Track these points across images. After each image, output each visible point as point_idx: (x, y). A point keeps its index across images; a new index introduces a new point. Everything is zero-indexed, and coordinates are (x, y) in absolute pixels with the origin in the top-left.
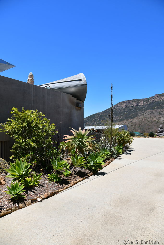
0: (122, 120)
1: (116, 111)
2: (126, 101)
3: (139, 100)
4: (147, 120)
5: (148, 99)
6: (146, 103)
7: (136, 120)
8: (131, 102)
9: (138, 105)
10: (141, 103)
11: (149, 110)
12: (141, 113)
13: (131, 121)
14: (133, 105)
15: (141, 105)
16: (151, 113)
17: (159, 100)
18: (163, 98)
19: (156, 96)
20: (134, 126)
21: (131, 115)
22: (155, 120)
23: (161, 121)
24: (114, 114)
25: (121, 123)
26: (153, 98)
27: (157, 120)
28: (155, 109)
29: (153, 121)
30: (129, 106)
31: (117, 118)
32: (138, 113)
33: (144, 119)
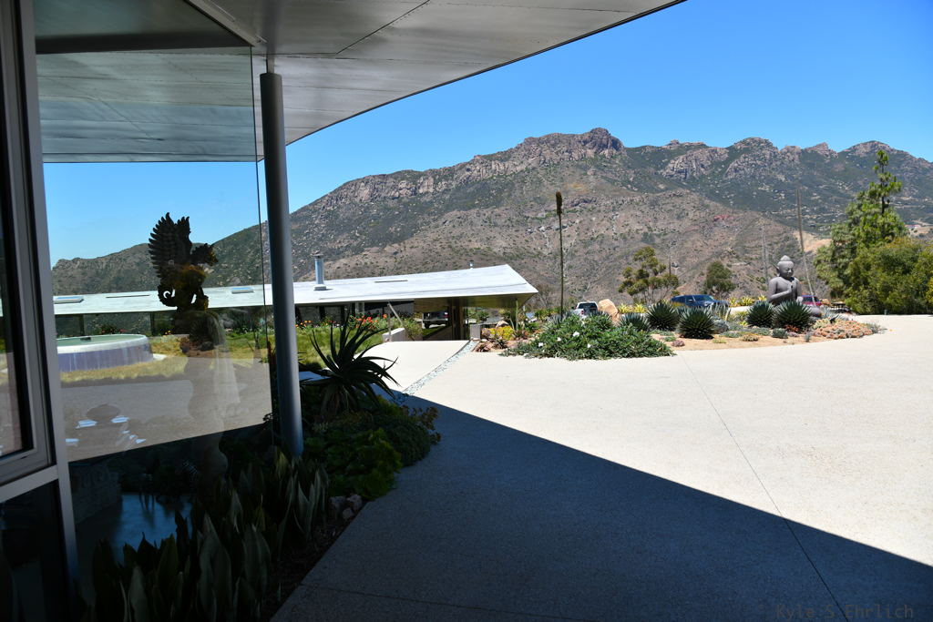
0: (363, 251)
1: (337, 216)
2: (374, 176)
3: (420, 175)
4: (450, 247)
5: (449, 173)
6: (444, 187)
7: (411, 248)
8: (392, 180)
9: (415, 194)
10: (427, 187)
11: (455, 212)
12: (428, 223)
13: (396, 253)
14: (401, 192)
15: (427, 193)
16: (462, 221)
17: (487, 177)
18: (502, 168)
19: (478, 161)
20: (406, 269)
21: (392, 229)
22: (477, 245)
23: (496, 250)
24: (330, 227)
25: (359, 259)
26: (468, 167)
27: (484, 247)
28: (474, 206)
29: (471, 250)
30: (383, 195)
31: (343, 241)
32: (419, 222)
33: (438, 245)
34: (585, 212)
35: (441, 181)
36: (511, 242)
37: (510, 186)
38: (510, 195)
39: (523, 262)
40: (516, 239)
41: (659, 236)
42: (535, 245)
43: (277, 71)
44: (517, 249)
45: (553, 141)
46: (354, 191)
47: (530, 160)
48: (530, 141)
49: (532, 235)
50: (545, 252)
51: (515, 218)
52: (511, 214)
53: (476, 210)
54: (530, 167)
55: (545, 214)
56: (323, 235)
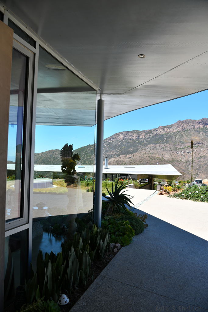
0: (119, 156)
1: (112, 144)
2: (125, 132)
3: (140, 132)
4: (149, 156)
5: (150, 132)
6: (148, 136)
7: (136, 156)
8: (131, 133)
9: (138, 138)
10: (142, 136)
11: (152, 145)
12: (142, 148)
13: (130, 157)
14: (133, 137)
15: (142, 138)
16: (153, 148)
17: (163, 133)
18: (169, 130)
19: (160, 128)
20: (133, 163)
21: (130, 149)
22: (158, 156)
23: (165, 158)
24: (109, 147)
25: (118, 158)
26: (157, 130)
27: (161, 157)
28: (158, 143)
29: (156, 158)
30: (127, 138)
31: (113, 152)
32: (139, 147)
33: (145, 156)
34: (198, 147)
35: (147, 134)
37: (171, 137)
38: (171, 140)
39: (175, 163)
40: (172, 155)
42: (179, 157)
43: (103, 99)
44: (173, 159)
45: (188, 122)
46: (118, 136)
47: (179, 128)
48: (179, 122)
49: (178, 154)
50: (183, 160)
51: (172, 148)
52: (171, 146)
53: (158, 145)
54: (179, 131)
55: (183, 147)
56: (107, 150)
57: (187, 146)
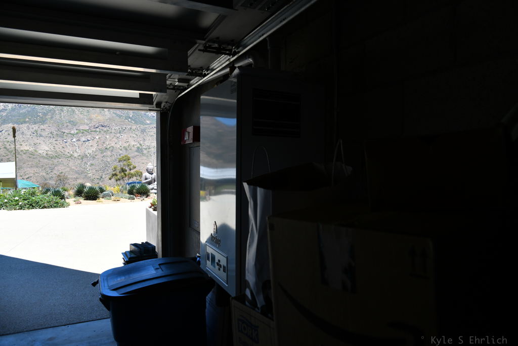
11: (10, 125)
22: (27, 148)
23: (40, 152)
27: (31, 149)
28: (25, 122)
29: (22, 151)
34: (102, 132)
36: (52, 147)
37: (52, 111)
38: (52, 118)
39: (60, 160)
41: (146, 149)
42: (69, 150)
44: (56, 152)
49: (67, 144)
50: (76, 155)
51: (55, 133)
52: (54, 129)
53: (26, 125)
55: (76, 131)
57: (82, 130)
